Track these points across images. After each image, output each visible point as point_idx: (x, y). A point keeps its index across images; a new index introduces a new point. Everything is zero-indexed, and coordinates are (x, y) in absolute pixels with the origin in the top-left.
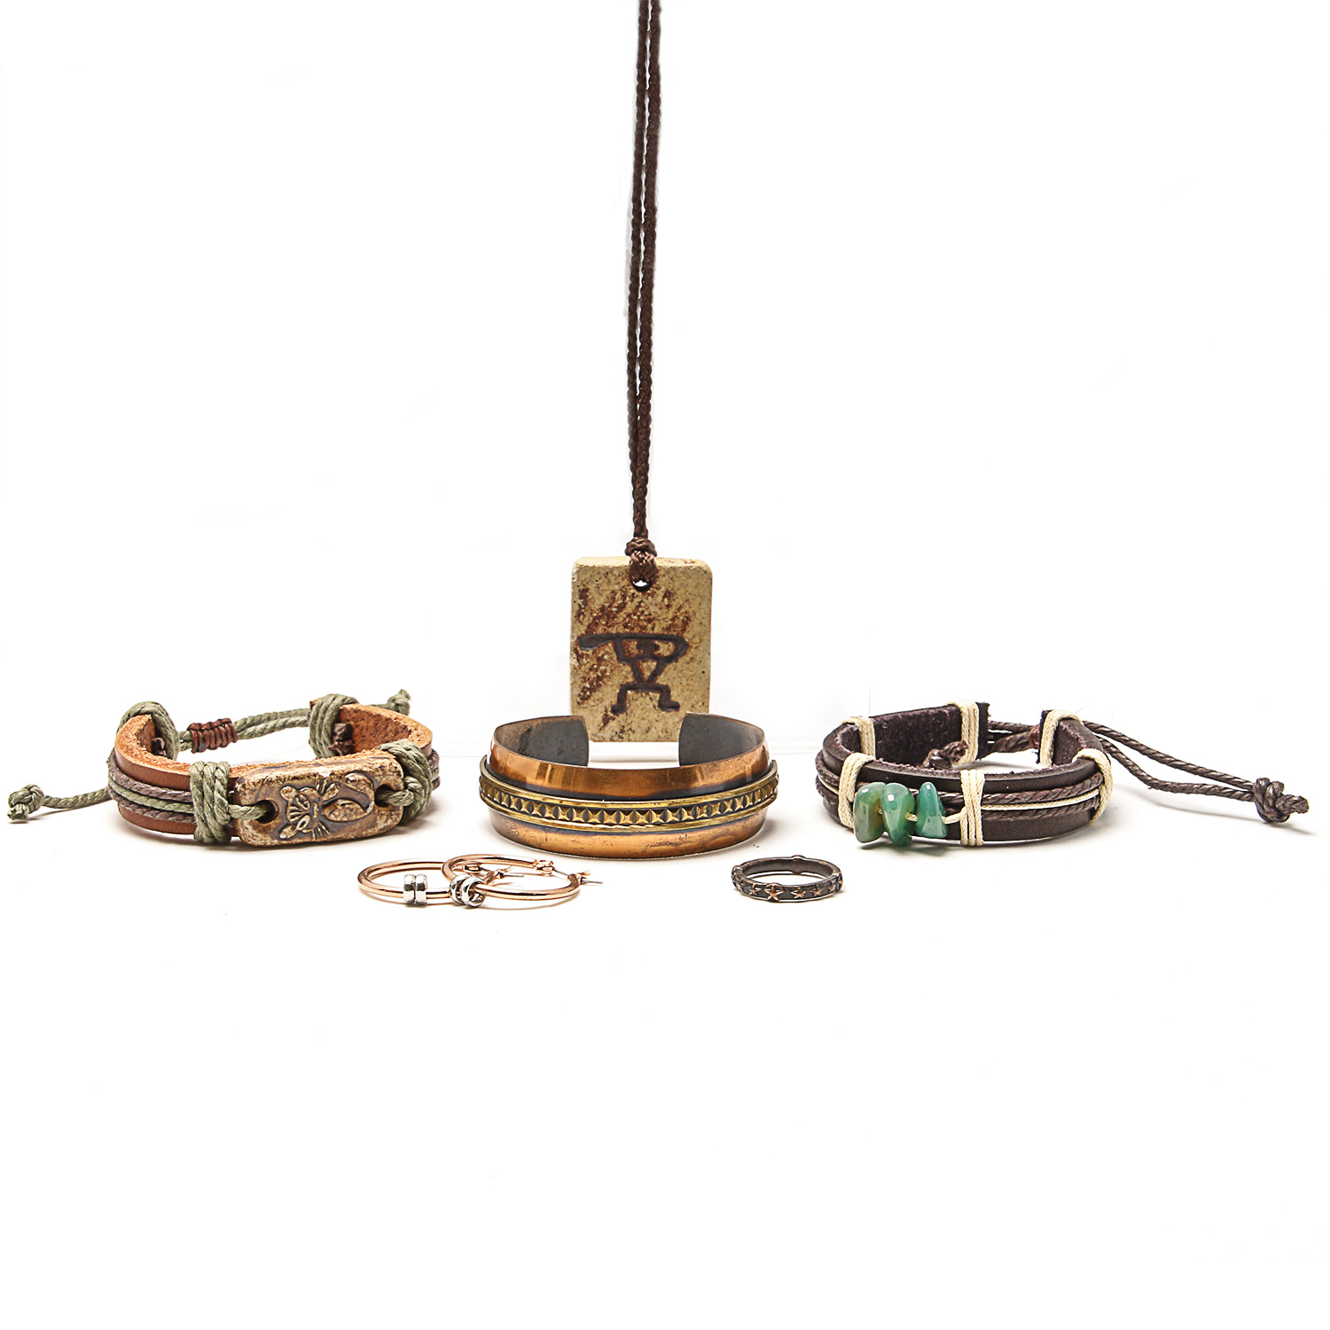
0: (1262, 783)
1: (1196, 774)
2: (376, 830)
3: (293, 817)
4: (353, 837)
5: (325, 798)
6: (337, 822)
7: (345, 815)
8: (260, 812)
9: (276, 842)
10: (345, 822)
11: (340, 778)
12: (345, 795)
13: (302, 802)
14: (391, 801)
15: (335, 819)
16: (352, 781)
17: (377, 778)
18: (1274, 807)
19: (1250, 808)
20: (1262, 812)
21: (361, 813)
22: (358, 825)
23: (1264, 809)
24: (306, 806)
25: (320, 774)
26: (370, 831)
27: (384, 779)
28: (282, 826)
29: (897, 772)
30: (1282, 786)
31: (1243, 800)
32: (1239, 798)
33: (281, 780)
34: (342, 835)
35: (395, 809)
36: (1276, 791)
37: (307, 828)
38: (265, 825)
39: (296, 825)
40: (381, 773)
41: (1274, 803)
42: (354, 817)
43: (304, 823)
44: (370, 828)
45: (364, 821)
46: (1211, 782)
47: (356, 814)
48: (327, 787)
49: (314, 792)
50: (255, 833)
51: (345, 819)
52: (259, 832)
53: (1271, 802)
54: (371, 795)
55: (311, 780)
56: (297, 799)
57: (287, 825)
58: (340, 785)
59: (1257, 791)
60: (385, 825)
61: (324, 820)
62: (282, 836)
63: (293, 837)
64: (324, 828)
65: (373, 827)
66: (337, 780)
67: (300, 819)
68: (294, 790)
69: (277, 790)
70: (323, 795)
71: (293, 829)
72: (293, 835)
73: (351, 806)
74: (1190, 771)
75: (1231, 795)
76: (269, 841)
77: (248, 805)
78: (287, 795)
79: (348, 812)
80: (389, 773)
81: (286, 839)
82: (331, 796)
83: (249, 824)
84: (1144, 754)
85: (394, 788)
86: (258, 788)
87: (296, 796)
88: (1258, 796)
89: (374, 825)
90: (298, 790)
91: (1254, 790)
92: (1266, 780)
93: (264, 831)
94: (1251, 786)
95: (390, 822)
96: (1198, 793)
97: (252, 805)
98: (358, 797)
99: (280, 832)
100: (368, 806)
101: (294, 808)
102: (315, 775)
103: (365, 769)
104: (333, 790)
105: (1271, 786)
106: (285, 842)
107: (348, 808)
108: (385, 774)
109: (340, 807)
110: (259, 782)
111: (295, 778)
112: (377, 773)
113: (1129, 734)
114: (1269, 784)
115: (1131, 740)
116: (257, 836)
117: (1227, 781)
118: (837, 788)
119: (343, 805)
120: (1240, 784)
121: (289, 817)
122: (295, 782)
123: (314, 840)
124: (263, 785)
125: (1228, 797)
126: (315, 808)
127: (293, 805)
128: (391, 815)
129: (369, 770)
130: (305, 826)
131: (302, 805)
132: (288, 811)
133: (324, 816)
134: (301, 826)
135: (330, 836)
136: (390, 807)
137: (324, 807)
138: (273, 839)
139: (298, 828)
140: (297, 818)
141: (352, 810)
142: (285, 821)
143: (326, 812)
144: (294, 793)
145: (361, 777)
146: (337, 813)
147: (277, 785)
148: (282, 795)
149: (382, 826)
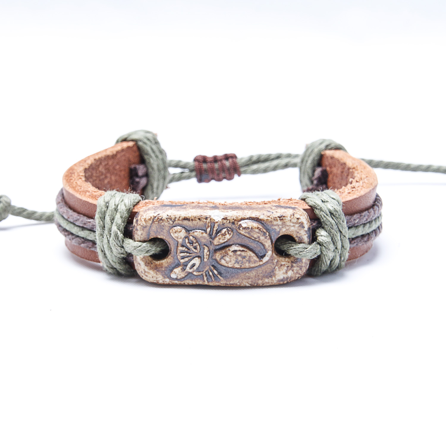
2: (275, 280)
3: (183, 258)
4: (247, 285)
5: (216, 242)
6: (228, 267)
7: (237, 262)
8: (154, 249)
9: (167, 281)
10: (237, 268)
11: (233, 223)
12: (239, 241)
13: (191, 243)
14: (292, 252)
15: (226, 265)
16: (245, 228)
17: (276, 227)
21: (255, 262)
22: (253, 274)
24: (196, 248)
25: (212, 217)
26: (267, 280)
27: (284, 230)
28: (173, 266)
33: (171, 219)
34: (236, 281)
35: (296, 261)
37: (198, 270)
38: (158, 263)
39: (186, 266)
40: (279, 222)
42: (247, 265)
43: (194, 265)
44: (267, 277)
45: (260, 270)
47: (249, 261)
48: (218, 232)
49: (205, 235)
50: (147, 270)
51: (237, 266)
52: (151, 268)
54: (268, 244)
55: (201, 223)
56: (187, 241)
57: (178, 265)
58: (232, 231)
60: (285, 276)
61: (216, 265)
62: (173, 276)
63: (183, 278)
64: (216, 272)
65: (271, 276)
66: (230, 225)
67: (191, 260)
68: (184, 231)
69: (167, 228)
70: (213, 239)
71: (184, 270)
72: (183, 276)
73: (243, 254)
76: (160, 279)
77: (140, 241)
78: (176, 235)
79: (240, 258)
80: (288, 223)
81: (176, 279)
82: (221, 241)
83: (142, 260)
85: (297, 239)
86: (149, 225)
87: (186, 237)
89: (271, 274)
90: (188, 231)
93: (156, 268)
95: (290, 273)
97: (144, 241)
98: (253, 245)
99: (171, 271)
100: (264, 256)
101: (184, 249)
102: (206, 218)
103: (261, 217)
104: (224, 235)
106: (176, 282)
107: (240, 255)
108: (284, 224)
109: (231, 253)
110: (150, 219)
111: (185, 219)
112: (275, 223)
116: (148, 273)
119: (235, 251)
121: (179, 257)
122: (186, 222)
123: (206, 283)
124: (153, 222)
126: (206, 251)
127: (183, 246)
128: (292, 266)
129: (265, 218)
130: (195, 268)
131: (191, 247)
132: (179, 252)
133: (216, 260)
134: (191, 269)
135: (223, 282)
136: (292, 259)
137: (216, 251)
138: (165, 278)
139: (188, 269)
140: (186, 259)
141: (244, 257)
142: (177, 261)
143: (218, 256)
144: (183, 234)
145: (255, 224)
146: (227, 259)
147: (166, 224)
148: (172, 234)
149: (281, 277)
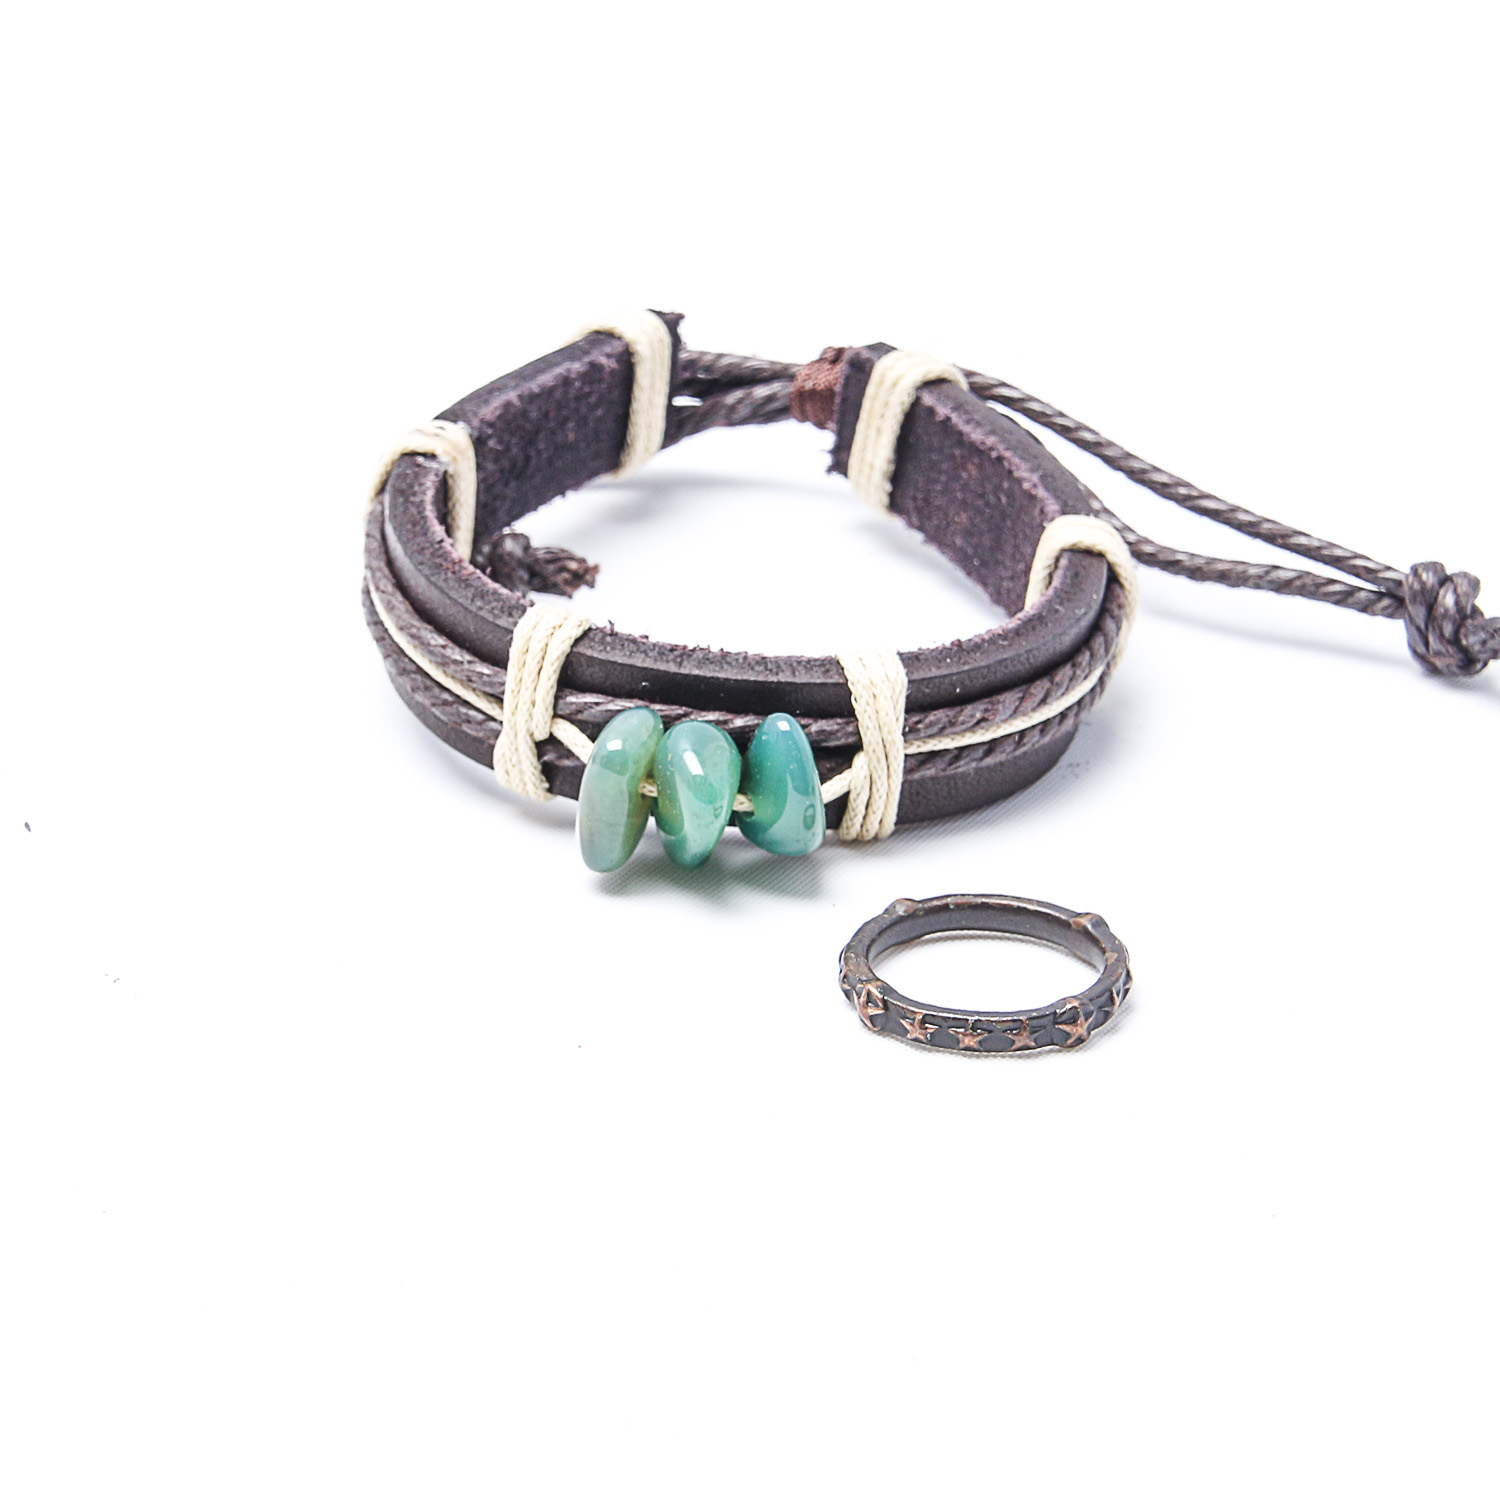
0: (1429, 578)
1: (1256, 535)
18: (1455, 641)
19: (1391, 634)
20: (1421, 649)
23: (1427, 644)
29: (673, 668)
30: (1475, 585)
31: (1374, 614)
32: (1365, 608)
36: (1463, 600)
41: (1456, 632)
46: (1293, 563)
53: (1448, 629)
59: (1414, 599)
74: (1240, 527)
75: (1345, 598)
84: (1119, 468)
88: (1419, 613)
91: (1405, 592)
92: (1435, 567)
94: (1399, 583)
96: (1258, 587)
105: (1449, 587)
113: (1076, 412)
114: (1445, 580)
115: (1081, 427)
117: (1336, 562)
118: (498, 699)
120: (1368, 573)
125: (1337, 603)
